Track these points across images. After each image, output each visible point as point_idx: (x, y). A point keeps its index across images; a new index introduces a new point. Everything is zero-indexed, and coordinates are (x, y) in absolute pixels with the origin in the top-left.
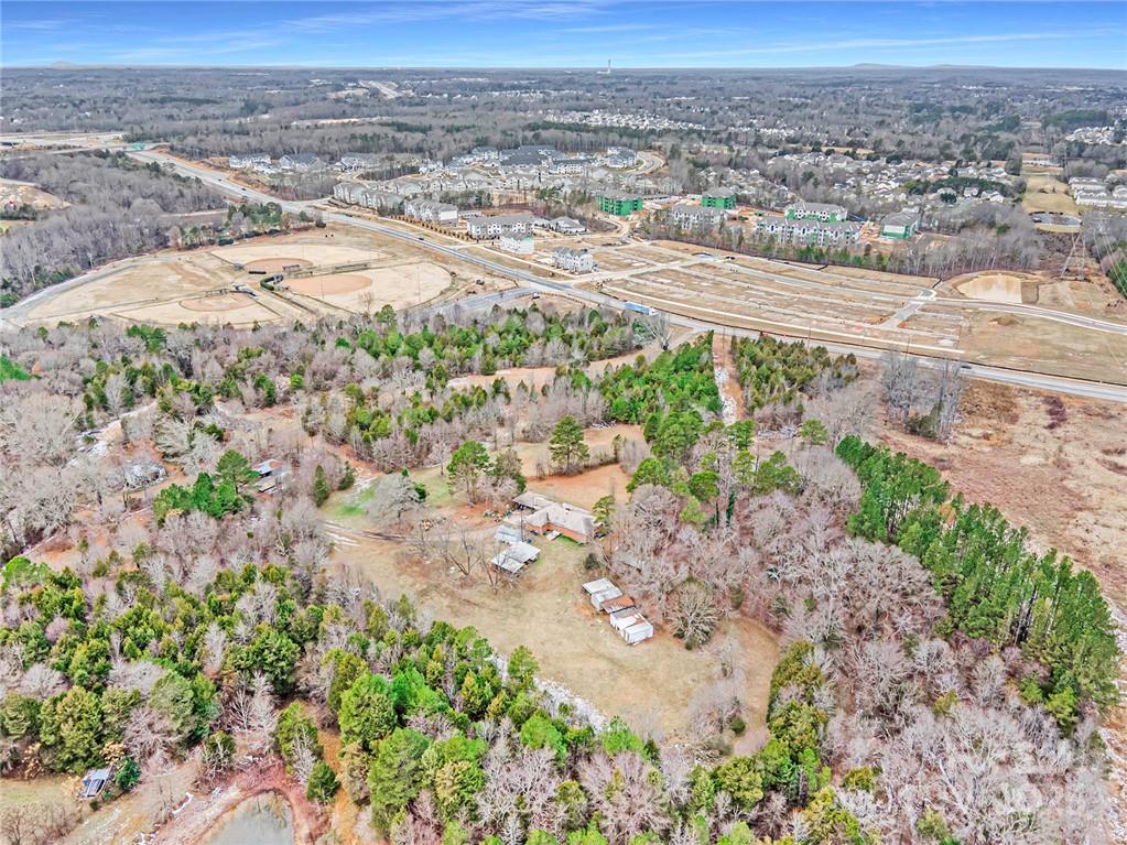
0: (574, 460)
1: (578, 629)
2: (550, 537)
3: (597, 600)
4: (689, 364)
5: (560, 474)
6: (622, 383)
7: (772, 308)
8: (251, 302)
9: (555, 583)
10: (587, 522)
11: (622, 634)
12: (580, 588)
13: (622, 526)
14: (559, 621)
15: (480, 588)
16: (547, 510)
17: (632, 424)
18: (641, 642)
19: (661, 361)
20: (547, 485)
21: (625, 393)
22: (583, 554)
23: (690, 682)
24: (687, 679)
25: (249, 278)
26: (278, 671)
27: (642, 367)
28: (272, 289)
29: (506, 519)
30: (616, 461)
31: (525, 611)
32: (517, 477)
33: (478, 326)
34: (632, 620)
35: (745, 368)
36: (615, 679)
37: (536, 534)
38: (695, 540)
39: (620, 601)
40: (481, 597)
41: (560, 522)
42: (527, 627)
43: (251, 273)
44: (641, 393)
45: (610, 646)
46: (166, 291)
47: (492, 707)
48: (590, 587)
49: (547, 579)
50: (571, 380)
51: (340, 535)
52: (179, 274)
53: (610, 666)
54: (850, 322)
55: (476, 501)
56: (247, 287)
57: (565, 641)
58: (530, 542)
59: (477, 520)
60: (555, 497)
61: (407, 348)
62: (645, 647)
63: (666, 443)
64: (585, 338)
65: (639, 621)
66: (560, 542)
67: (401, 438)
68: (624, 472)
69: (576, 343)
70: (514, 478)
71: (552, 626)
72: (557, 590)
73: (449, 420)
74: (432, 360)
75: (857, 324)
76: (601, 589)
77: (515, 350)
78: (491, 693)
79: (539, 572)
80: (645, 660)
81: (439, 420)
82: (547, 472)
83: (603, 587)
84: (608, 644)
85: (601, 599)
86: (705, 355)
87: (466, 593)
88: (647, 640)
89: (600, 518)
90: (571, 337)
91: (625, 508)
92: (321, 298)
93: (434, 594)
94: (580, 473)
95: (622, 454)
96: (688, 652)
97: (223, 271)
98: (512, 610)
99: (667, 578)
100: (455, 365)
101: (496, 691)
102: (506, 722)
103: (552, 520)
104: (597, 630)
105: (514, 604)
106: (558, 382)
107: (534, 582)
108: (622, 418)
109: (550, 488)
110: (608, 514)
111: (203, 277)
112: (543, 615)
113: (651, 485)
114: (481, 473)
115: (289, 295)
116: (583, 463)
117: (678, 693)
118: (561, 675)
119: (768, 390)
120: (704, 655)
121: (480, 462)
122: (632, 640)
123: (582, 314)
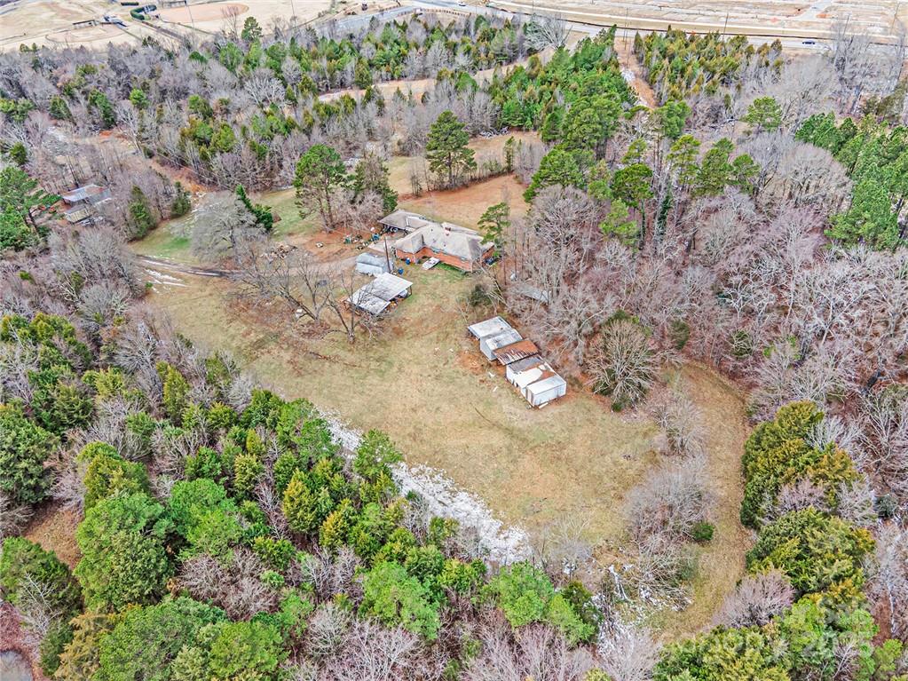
0: (457, 170)
1: (462, 387)
2: (426, 265)
3: (489, 347)
4: (590, 62)
5: (441, 189)
6: (513, 86)
7: (674, 10)
8: (120, 31)
9: (432, 325)
10: (474, 244)
11: (524, 393)
12: (465, 331)
13: (520, 247)
14: (437, 378)
15: (331, 335)
16: (423, 231)
17: (527, 130)
18: (550, 403)
19: (558, 60)
20: (425, 202)
21: (518, 95)
22: (467, 286)
23: (622, 460)
24: (618, 454)
25: (122, 10)
26: (19, 474)
27: (536, 68)
28: (142, 18)
29: (372, 246)
30: (509, 170)
31: (391, 364)
32: (382, 190)
33: (354, 40)
34: (535, 373)
35: (655, 62)
36: (514, 461)
37: (409, 263)
38: (623, 260)
39: (519, 347)
40: (334, 347)
41: (439, 246)
42: (394, 388)
43: (123, 4)
44: (537, 93)
45: (508, 411)
46: (35, 26)
47: (328, 525)
48: (479, 329)
49: (422, 321)
50: (454, 84)
51: (163, 273)
52: (53, 11)
53: (508, 441)
54: (763, 16)
55: (335, 226)
56: (119, 18)
57: (445, 406)
58: (400, 273)
59: (335, 248)
60: (433, 216)
61: (269, 60)
62: (555, 410)
63: (575, 134)
64: (470, 44)
65: (546, 375)
66: (440, 272)
67: (245, 152)
68: (520, 183)
69: (461, 50)
70: (379, 193)
71: (428, 385)
72: (435, 334)
73: (307, 132)
74: (297, 73)
75: (772, 17)
76: (493, 332)
77: (392, 60)
78: (329, 502)
79: (412, 312)
80: (557, 429)
81: (295, 132)
82: (425, 187)
83: (496, 329)
84: (505, 407)
85: (493, 347)
86: (608, 51)
87: (314, 344)
88: (558, 400)
89: (489, 237)
90: (455, 45)
91: (523, 223)
92: (191, 25)
93: (272, 345)
94: (466, 186)
95: (516, 163)
96: (614, 415)
97: (97, 6)
98: (374, 365)
99: (588, 315)
100: (324, 78)
101: (337, 498)
102: (346, 555)
103: (429, 243)
104: (489, 388)
105: (377, 356)
106: (440, 87)
107: (404, 325)
108: (515, 124)
109: (428, 205)
110: (499, 229)
111: (77, 13)
112: (416, 369)
113: (559, 186)
114: (338, 189)
115: (159, 23)
116: (468, 175)
117: (606, 479)
118: (438, 457)
119: (684, 84)
120: (640, 418)
121: (337, 174)
122: (537, 401)
123: (468, 23)
